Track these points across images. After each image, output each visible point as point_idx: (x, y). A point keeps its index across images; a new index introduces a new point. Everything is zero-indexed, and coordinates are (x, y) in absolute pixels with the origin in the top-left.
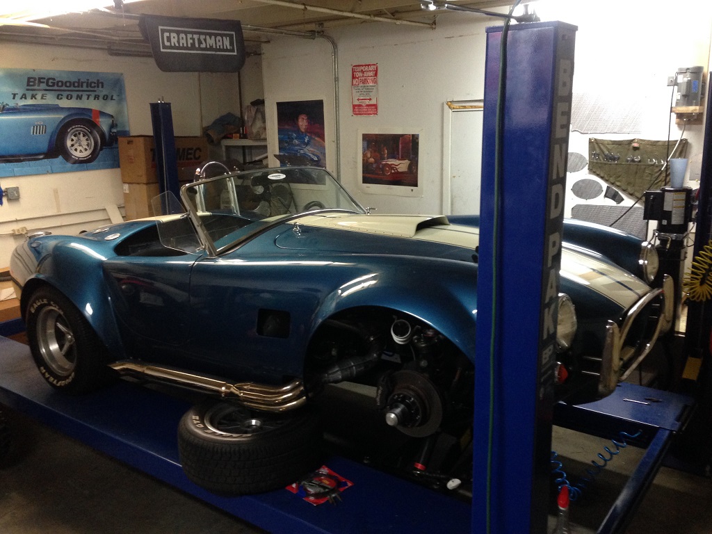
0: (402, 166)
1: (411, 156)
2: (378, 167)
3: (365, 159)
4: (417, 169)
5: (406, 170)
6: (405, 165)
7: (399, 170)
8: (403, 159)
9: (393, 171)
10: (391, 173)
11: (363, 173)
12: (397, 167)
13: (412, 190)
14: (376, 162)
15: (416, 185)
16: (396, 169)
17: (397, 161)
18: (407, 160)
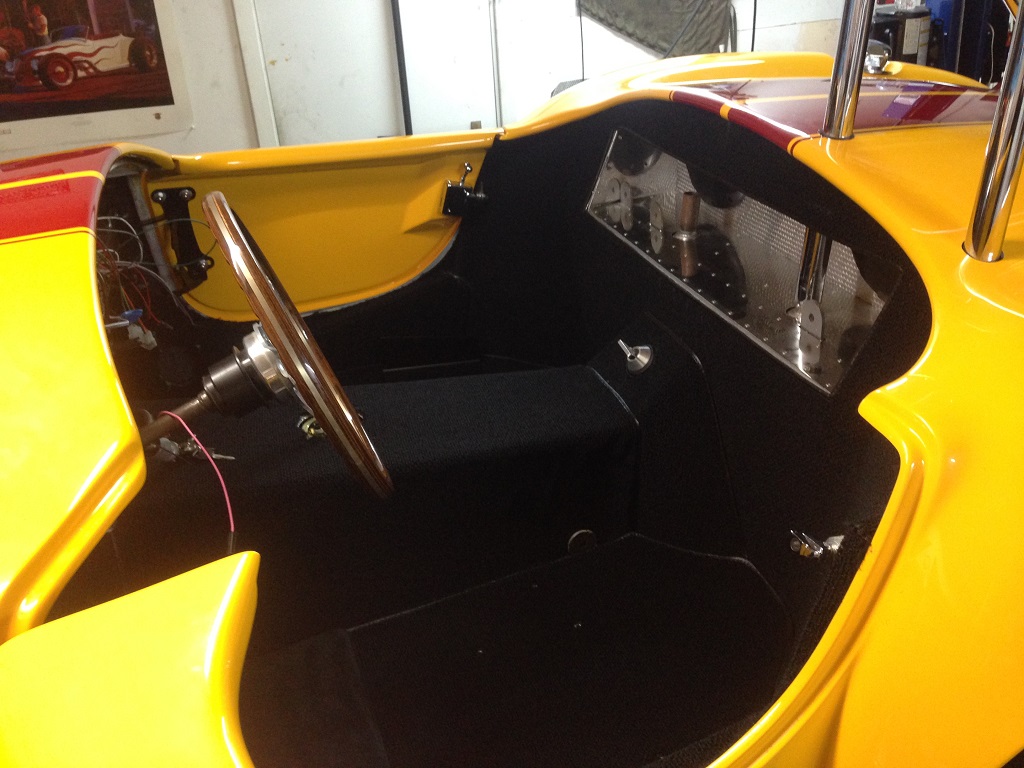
0: (110, 54)
1: (134, 22)
2: (25, 71)
4: (161, 54)
5: (125, 64)
6: (117, 49)
7: (102, 67)
8: (106, 32)
9: (81, 74)
10: (76, 78)
12: (93, 60)
13: (158, 116)
14: (11, 56)
15: (168, 100)
16: (91, 65)
17: (89, 42)
18: (121, 37)
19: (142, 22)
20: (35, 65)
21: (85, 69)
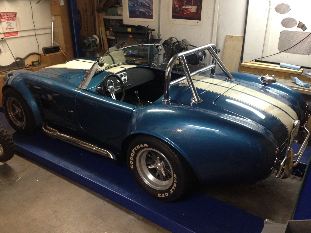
0: (193, 9)
1: (199, 4)
2: (180, 10)
3: (174, 5)
4: (201, 10)
5: (195, 12)
6: (195, 9)
7: (191, 12)
8: (194, 5)
9: (188, 12)
10: (187, 13)
11: (173, 13)
12: (190, 10)
13: (198, 22)
14: (179, 7)
15: (200, 19)
16: (190, 11)
17: (191, 7)
18: (196, 6)
19: (200, 4)
20: (182, 9)
21: (189, 11)
